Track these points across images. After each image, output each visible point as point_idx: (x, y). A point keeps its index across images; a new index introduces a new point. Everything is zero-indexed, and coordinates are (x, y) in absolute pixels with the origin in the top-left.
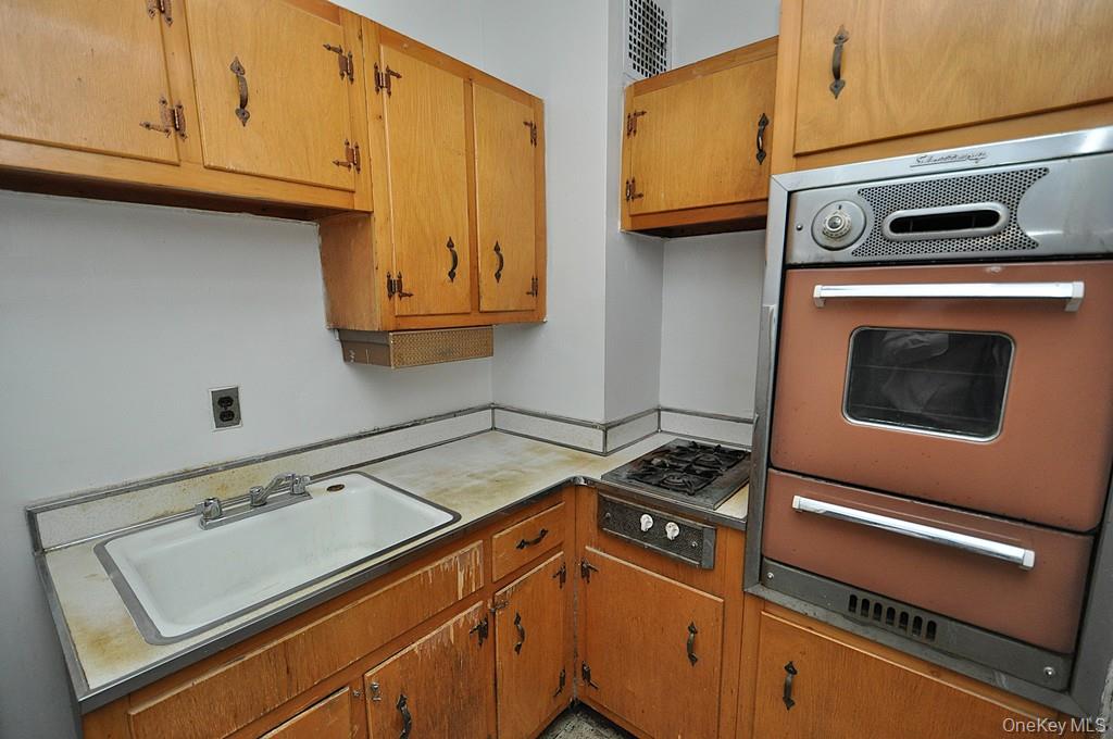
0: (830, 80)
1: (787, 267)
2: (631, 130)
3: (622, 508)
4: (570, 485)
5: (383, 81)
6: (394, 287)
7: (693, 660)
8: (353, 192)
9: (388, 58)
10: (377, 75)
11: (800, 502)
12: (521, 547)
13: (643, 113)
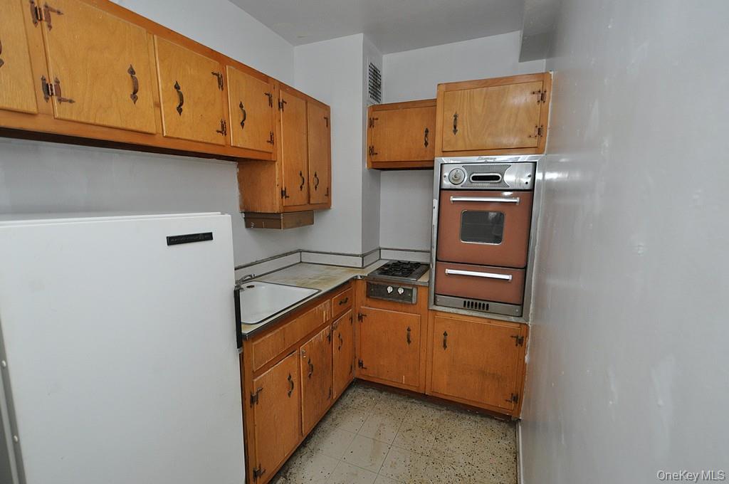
0: (453, 128)
1: (441, 189)
2: (371, 124)
3: (378, 286)
4: (354, 279)
5: (281, 105)
6: (283, 193)
7: (409, 341)
8: (271, 153)
9: (283, 96)
10: (279, 103)
11: (449, 271)
12: (340, 304)
13: (377, 119)
